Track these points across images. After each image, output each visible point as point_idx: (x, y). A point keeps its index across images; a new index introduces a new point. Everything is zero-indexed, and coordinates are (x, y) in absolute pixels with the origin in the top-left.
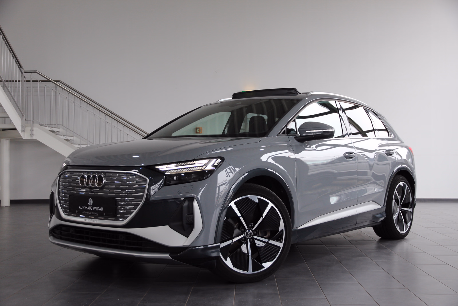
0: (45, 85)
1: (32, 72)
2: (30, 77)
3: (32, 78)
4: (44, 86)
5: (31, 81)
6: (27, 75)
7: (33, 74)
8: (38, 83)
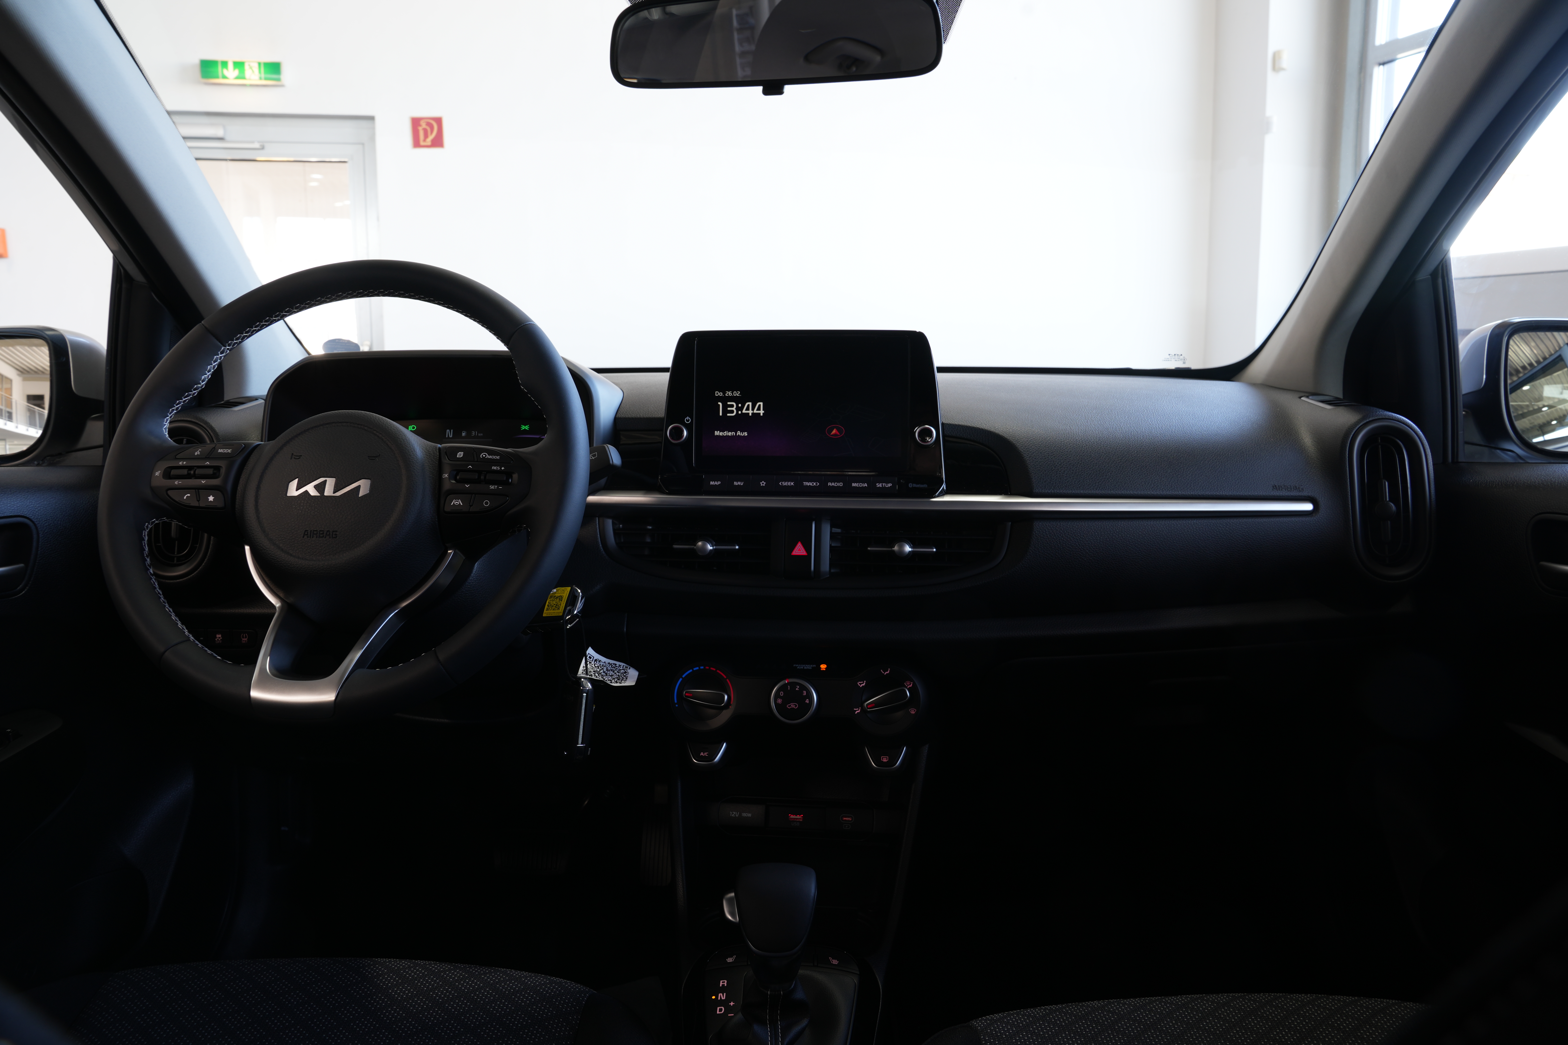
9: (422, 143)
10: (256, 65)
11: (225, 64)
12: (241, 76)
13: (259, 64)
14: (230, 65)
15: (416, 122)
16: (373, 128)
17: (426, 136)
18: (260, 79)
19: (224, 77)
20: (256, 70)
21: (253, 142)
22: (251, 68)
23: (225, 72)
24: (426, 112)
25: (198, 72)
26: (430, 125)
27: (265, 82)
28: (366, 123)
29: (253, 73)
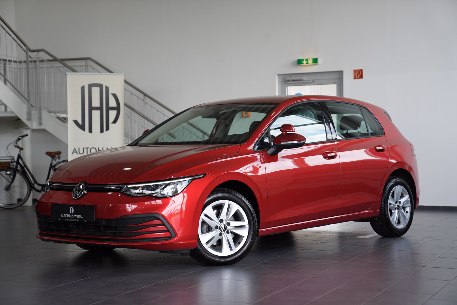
0: (52, 66)
1: (38, 51)
2: (36, 57)
3: (39, 58)
4: (50, 66)
5: (38, 61)
6: (33, 55)
7: (41, 53)
8: (45, 63)
9: (357, 77)
10: (311, 60)
11: (303, 60)
12: (307, 63)
13: (312, 59)
14: (305, 60)
15: (355, 71)
16: (343, 74)
17: (358, 75)
18: (312, 63)
19: (303, 64)
20: (311, 61)
21: (310, 80)
22: (310, 60)
23: (304, 62)
24: (358, 68)
25: (297, 63)
26: (359, 72)
27: (313, 64)
28: (341, 73)
29: (310, 62)
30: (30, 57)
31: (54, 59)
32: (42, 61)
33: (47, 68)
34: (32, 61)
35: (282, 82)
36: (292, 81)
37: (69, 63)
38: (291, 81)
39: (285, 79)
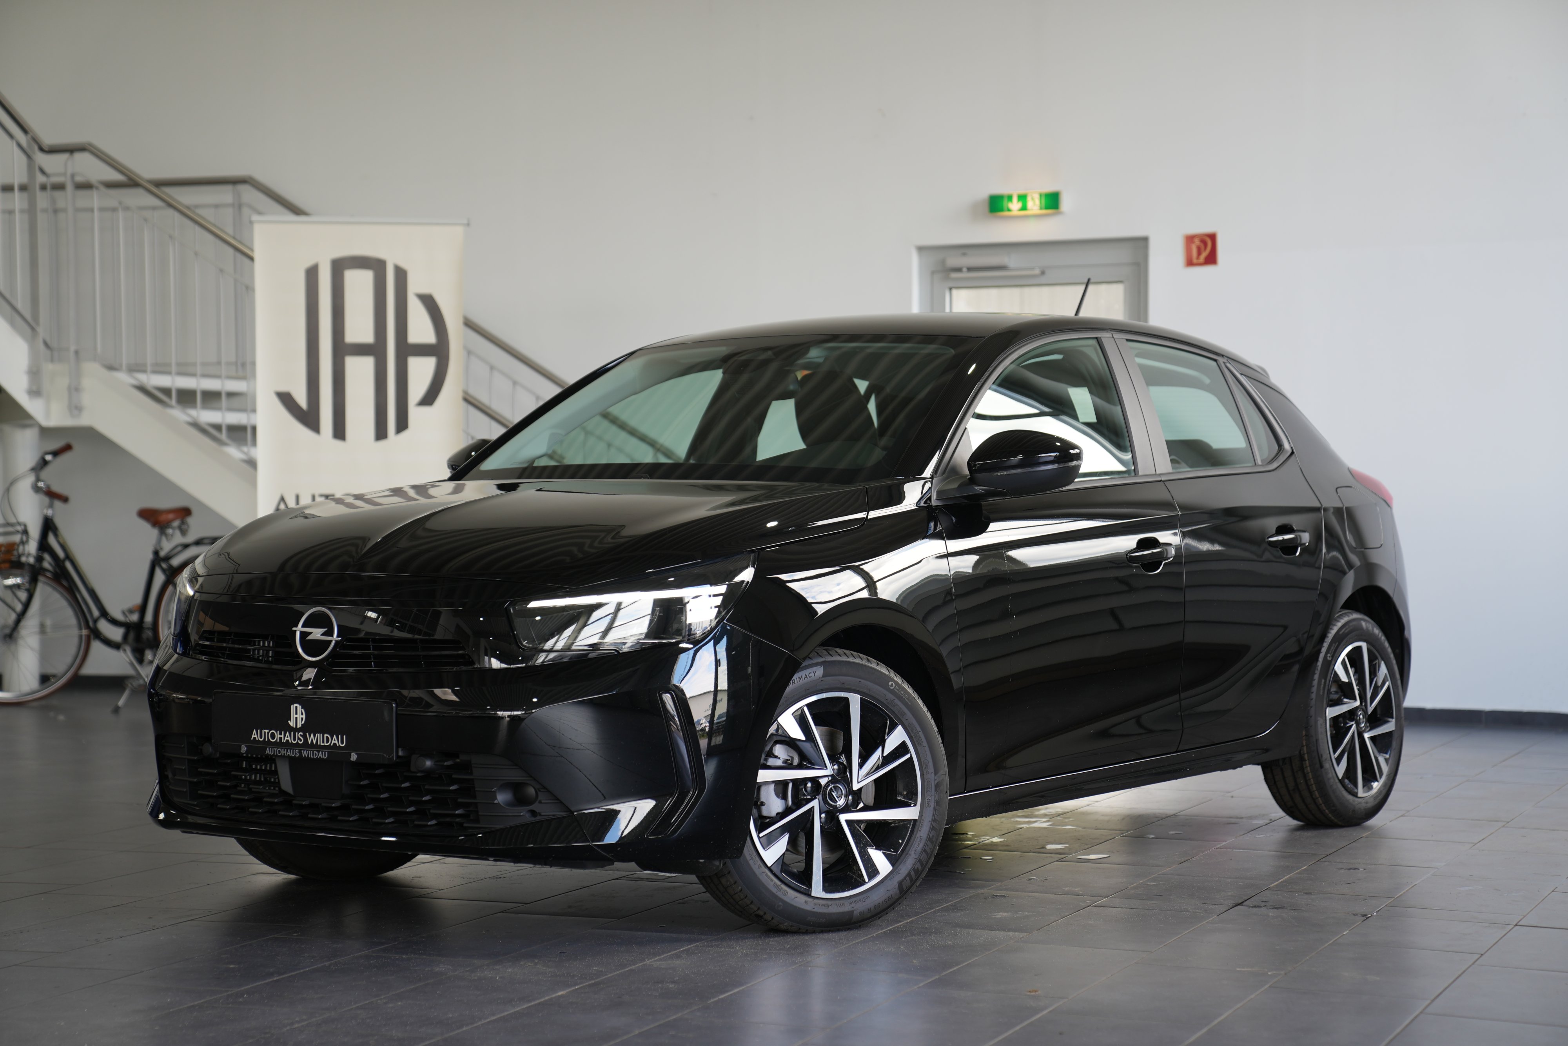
1: (71, 150)
2: (62, 171)
3: (73, 176)
4: (115, 203)
5: (70, 187)
7: (78, 156)
8: (95, 193)
9: (1195, 261)
10: (1037, 197)
11: (1010, 198)
12: (1024, 208)
13: (1041, 195)
14: (1015, 199)
15: (1190, 239)
16: (1146, 247)
17: (1199, 253)
18: (1041, 208)
19: (1009, 210)
20: (1037, 202)
21: (1032, 269)
22: (1033, 199)
23: (1011, 206)
24: (1202, 228)
25: (986, 208)
26: (1204, 243)
27: (1044, 212)
28: (1141, 244)
29: (1034, 204)
30: (42, 171)
31: (130, 179)
32: (85, 186)
33: (102, 209)
34: (49, 187)
35: (933, 273)
36: (970, 269)
37: (186, 197)
38: (965, 270)
39: (943, 262)
